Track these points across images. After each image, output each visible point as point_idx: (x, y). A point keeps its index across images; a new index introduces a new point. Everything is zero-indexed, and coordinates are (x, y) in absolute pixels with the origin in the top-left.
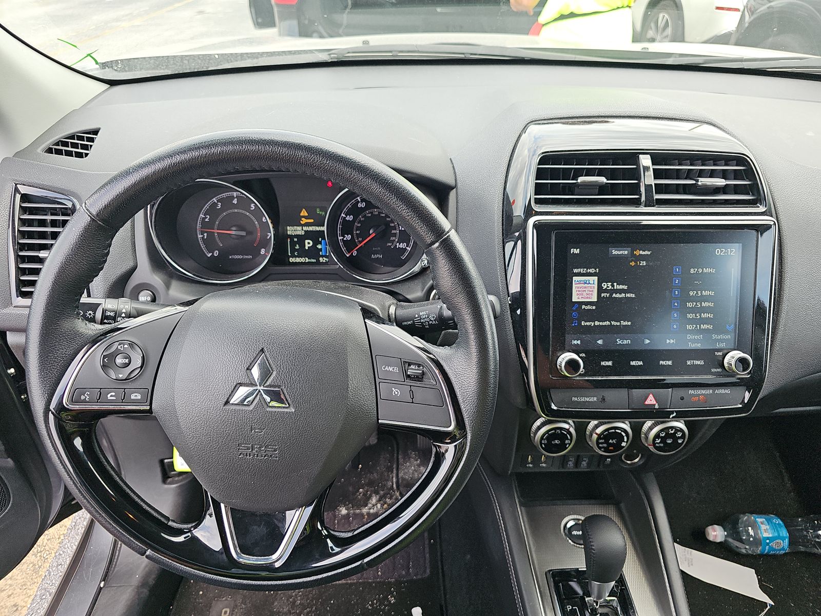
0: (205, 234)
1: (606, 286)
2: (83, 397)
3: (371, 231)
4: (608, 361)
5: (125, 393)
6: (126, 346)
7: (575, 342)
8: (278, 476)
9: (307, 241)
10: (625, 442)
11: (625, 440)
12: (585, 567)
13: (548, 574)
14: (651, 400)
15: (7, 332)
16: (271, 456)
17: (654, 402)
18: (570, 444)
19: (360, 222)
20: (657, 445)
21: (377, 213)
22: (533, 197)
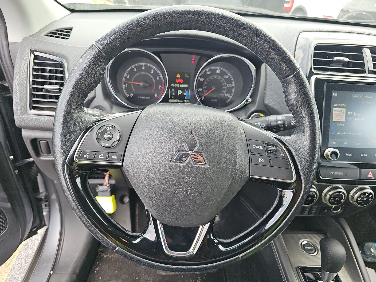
0: (127, 85)
1: (350, 114)
2: (85, 156)
3: (213, 87)
4: (350, 153)
5: (109, 155)
6: (110, 128)
7: (333, 143)
8: (195, 205)
9: (179, 91)
10: (343, 199)
11: (344, 198)
12: (321, 265)
13: (297, 269)
14: (370, 175)
15: (22, 129)
16: (193, 193)
17: (372, 176)
18: (315, 200)
19: (207, 82)
20: (358, 201)
21: (216, 78)
22: (313, 66)
